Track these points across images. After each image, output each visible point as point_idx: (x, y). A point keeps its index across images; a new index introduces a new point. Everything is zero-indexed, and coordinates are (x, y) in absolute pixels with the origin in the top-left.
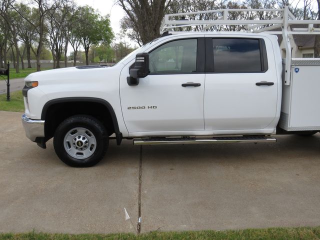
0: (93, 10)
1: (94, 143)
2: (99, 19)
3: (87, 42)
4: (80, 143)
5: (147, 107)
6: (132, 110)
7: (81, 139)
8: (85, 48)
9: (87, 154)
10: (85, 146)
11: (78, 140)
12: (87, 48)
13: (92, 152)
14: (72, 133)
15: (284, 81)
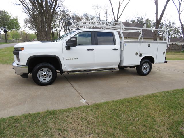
0: (8, 13)
1: (51, 75)
2: (12, 18)
3: (6, 29)
4: (45, 75)
5: (74, 59)
6: (68, 60)
7: (45, 73)
8: (5, 32)
9: (48, 79)
10: (47, 76)
11: (44, 74)
12: (6, 33)
13: (50, 79)
14: (41, 71)
15: (121, 49)
